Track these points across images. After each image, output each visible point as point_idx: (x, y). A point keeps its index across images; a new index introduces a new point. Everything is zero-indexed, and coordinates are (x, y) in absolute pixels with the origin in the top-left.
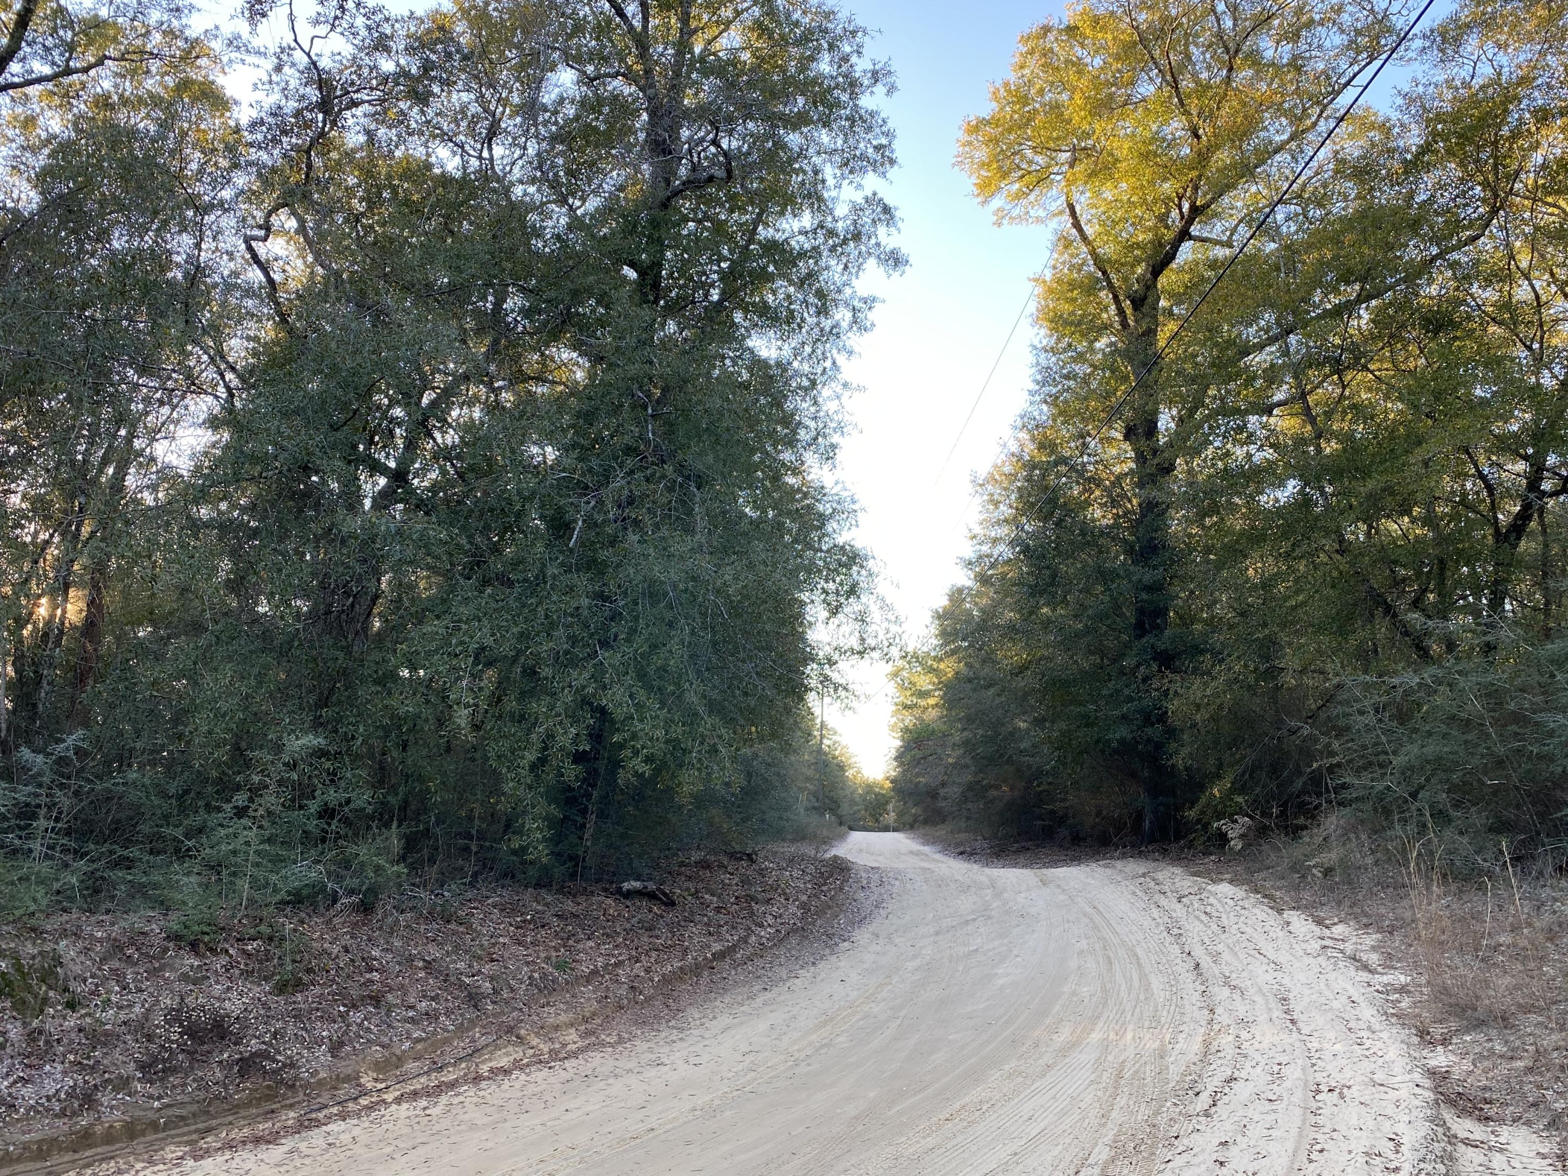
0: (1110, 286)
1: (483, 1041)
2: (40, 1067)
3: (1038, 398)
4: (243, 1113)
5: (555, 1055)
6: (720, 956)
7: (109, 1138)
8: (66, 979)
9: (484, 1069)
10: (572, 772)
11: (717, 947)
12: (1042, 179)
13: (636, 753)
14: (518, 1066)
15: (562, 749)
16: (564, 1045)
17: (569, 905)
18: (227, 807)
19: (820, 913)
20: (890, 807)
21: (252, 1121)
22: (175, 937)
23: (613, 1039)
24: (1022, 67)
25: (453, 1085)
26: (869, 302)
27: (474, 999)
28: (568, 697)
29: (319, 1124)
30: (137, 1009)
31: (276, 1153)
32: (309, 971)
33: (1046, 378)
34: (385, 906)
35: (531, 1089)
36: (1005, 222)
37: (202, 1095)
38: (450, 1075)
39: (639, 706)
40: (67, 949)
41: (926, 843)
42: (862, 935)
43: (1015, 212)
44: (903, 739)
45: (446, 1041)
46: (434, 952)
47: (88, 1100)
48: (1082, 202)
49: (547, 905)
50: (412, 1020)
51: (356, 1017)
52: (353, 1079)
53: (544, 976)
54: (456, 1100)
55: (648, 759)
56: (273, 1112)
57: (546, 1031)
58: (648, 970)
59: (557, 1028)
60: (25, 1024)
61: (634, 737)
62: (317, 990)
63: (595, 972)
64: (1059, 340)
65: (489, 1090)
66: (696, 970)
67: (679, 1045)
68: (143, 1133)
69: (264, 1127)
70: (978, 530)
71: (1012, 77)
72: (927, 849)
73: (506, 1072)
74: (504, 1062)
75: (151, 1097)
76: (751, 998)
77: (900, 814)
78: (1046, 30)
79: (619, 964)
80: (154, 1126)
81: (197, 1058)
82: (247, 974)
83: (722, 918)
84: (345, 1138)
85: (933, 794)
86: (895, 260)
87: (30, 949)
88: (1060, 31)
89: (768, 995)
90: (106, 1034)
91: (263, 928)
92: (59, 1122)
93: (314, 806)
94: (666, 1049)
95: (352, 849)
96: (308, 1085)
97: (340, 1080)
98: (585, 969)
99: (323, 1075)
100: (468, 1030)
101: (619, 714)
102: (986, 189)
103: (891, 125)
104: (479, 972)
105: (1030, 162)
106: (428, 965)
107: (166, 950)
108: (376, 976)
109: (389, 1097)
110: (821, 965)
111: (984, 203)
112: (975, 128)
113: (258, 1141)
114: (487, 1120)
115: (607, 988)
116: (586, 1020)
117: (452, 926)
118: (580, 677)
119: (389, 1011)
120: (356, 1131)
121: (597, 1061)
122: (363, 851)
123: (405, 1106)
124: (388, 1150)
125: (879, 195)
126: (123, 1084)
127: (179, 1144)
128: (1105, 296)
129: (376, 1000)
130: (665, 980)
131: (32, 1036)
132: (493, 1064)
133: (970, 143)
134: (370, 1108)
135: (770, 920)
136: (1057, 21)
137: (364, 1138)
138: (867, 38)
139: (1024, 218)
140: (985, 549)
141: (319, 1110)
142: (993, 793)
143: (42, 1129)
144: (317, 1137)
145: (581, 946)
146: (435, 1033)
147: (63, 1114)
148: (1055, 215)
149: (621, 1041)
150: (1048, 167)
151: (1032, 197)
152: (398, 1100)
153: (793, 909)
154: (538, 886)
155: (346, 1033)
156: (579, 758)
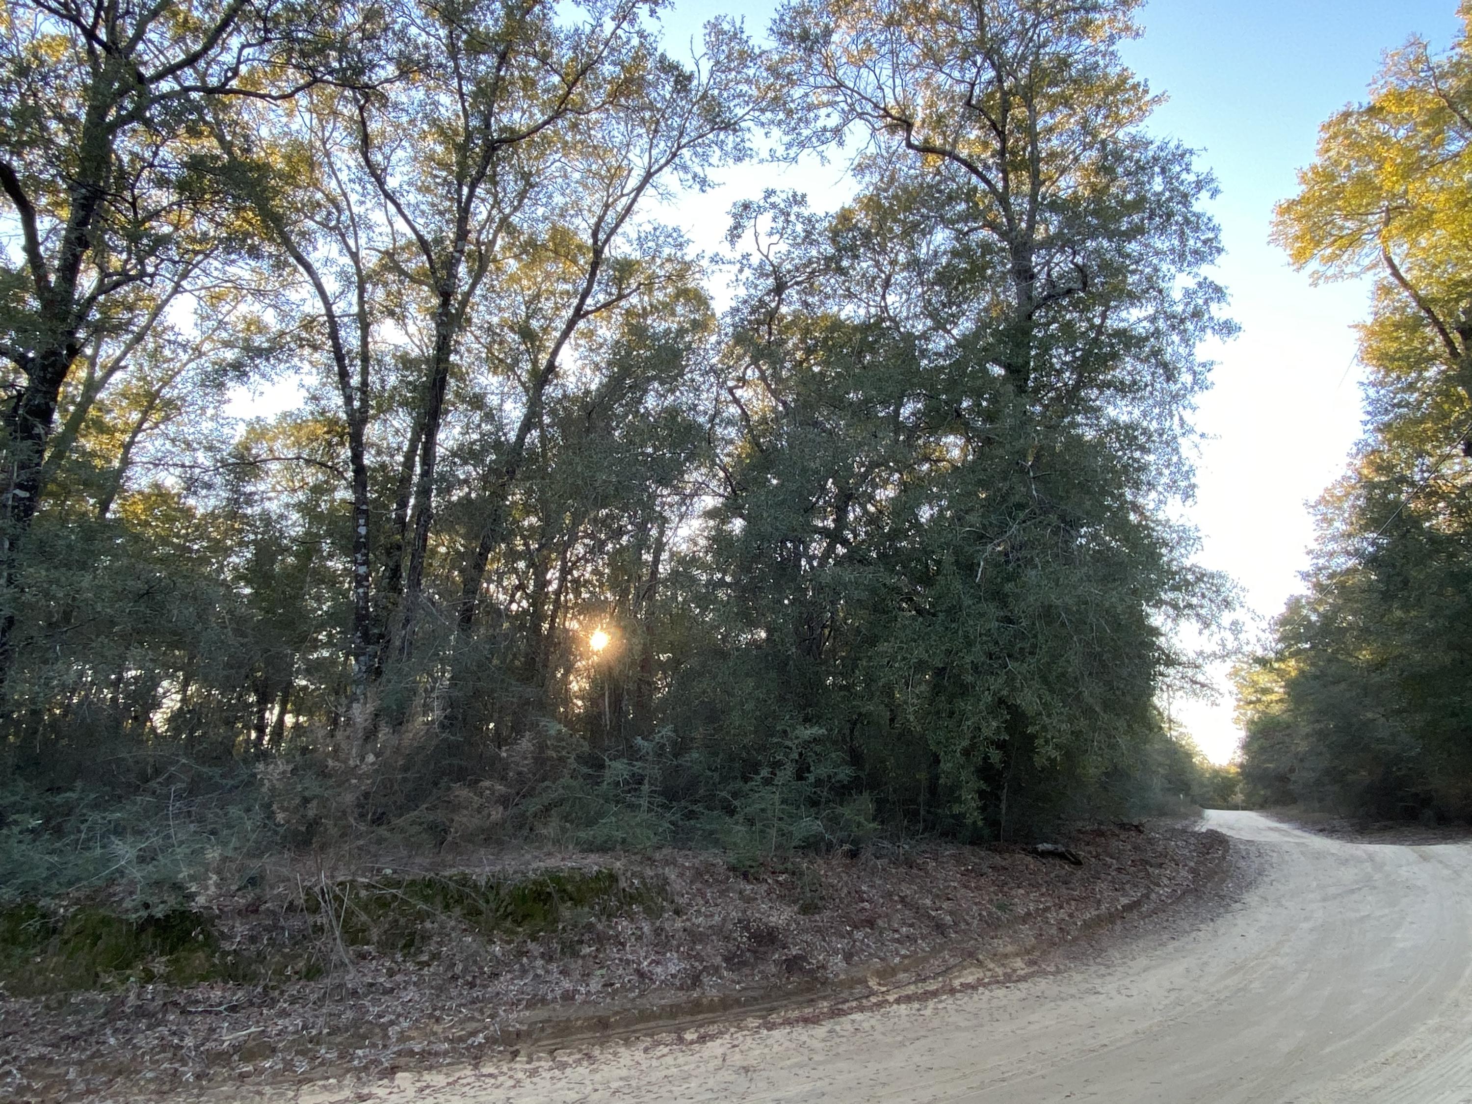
0: (1436, 322)
1: (952, 961)
2: (664, 954)
3: (1370, 427)
4: (794, 999)
5: (1008, 978)
6: (1128, 908)
7: (712, 1008)
8: (672, 894)
9: (956, 983)
10: (996, 756)
11: (1124, 901)
12: (1354, 240)
13: (1047, 742)
14: (980, 983)
15: (986, 739)
16: (1015, 971)
17: (998, 860)
18: (758, 778)
19: (1210, 876)
20: (1237, 789)
21: (800, 1005)
22: (733, 869)
23: (1052, 969)
24: (1327, 151)
25: (935, 994)
26: (1208, 366)
27: (940, 928)
28: (988, 698)
29: (845, 1013)
30: (716, 917)
31: (821, 1031)
32: (822, 898)
33: (1376, 408)
34: (867, 853)
35: (995, 1003)
36: (1321, 282)
37: (764, 983)
38: (932, 986)
39: (1045, 705)
40: (671, 874)
41: (1281, 820)
42: (1251, 898)
43: (1329, 273)
44: (1249, 730)
45: (925, 959)
46: (906, 890)
47: (696, 980)
48: (1398, 254)
49: (982, 859)
50: (898, 941)
51: (859, 935)
52: (864, 981)
53: (990, 914)
54: (940, 1006)
55: (1057, 747)
56: (812, 1000)
57: (1001, 958)
58: (1071, 916)
59: (1006, 956)
60: (653, 924)
61: (1044, 728)
62: (828, 913)
63: (1029, 914)
64: (1387, 375)
65: (963, 999)
66: (1112, 918)
67: (1108, 978)
68: (731, 1006)
69: (808, 1011)
70: (1315, 546)
71: (1318, 161)
72: (1284, 826)
73: (974, 988)
74: (970, 979)
75: (733, 981)
76: (1163, 945)
77: (1249, 796)
78: (1346, 115)
79: (1047, 909)
80: (737, 1001)
81: (760, 957)
82: (781, 897)
83: (1125, 878)
84: (866, 1025)
85: (1283, 779)
86: (1228, 328)
87: (649, 872)
88: (1361, 114)
89: (1176, 944)
90: (701, 933)
91: (789, 865)
92: (680, 994)
93: (812, 778)
94: (1099, 981)
95: (839, 810)
96: (833, 983)
97: (853, 983)
98: (1021, 911)
99: (842, 977)
100: (940, 952)
101: (1030, 712)
102: (1300, 258)
103: (1215, 221)
104: (941, 908)
105: (1341, 228)
106: (903, 900)
107: (728, 878)
108: (866, 905)
109: (891, 998)
110: (1219, 921)
111: (1298, 270)
112: (1288, 208)
113: (806, 1021)
114: (967, 1023)
115: (1041, 929)
116: (1028, 952)
117: (915, 871)
118: (997, 683)
119: (881, 933)
120: (873, 1022)
121: (1042, 985)
122: (846, 812)
123: (903, 1006)
124: (899, 1038)
125: (1210, 279)
126: (716, 969)
127: (755, 1017)
128: (1430, 331)
129: (871, 923)
130: (1086, 925)
131: (658, 931)
132: (962, 980)
133: (1283, 223)
134: (879, 1005)
135: (1166, 882)
136: (1356, 106)
137: (879, 1027)
138: (1194, 158)
139: (1340, 275)
140: (1321, 562)
141: (844, 1002)
142: (1351, 778)
143: (672, 997)
144: (845, 1024)
145: (1013, 892)
146: (915, 952)
147: (681, 988)
148: (1369, 269)
149: (1058, 972)
150: (1360, 229)
151: (1345, 257)
152: (898, 1001)
153: (1184, 873)
154: (972, 843)
155: (853, 946)
156: (1001, 745)
